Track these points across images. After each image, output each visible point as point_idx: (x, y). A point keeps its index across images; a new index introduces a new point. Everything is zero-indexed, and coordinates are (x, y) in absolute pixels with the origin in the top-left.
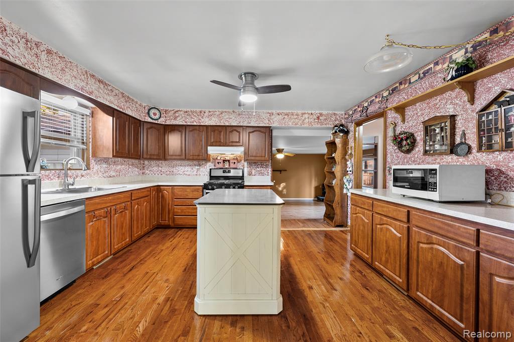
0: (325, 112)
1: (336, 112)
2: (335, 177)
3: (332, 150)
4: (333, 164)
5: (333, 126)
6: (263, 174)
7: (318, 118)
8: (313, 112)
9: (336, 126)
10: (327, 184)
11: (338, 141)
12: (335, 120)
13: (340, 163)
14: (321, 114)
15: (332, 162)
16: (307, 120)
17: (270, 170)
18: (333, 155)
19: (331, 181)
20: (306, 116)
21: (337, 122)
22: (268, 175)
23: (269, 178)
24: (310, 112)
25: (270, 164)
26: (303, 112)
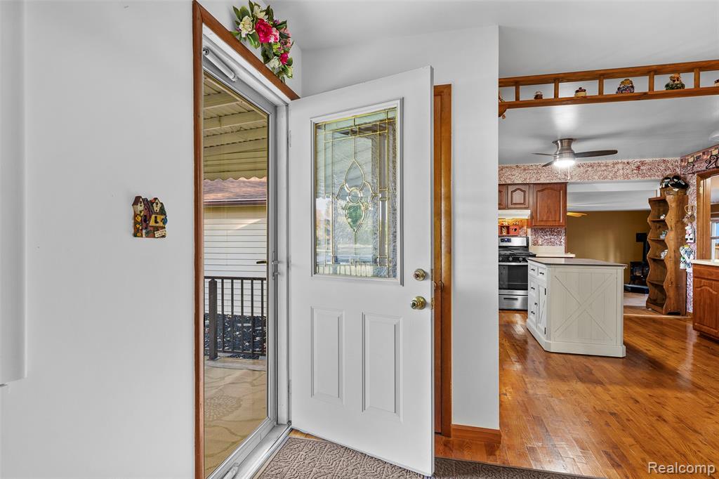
0: (648, 160)
1: (667, 159)
2: (666, 247)
3: (659, 210)
4: (661, 229)
5: (661, 178)
6: (553, 244)
7: (638, 168)
8: (630, 160)
9: (666, 178)
10: (652, 256)
11: (670, 198)
12: (665, 170)
13: (673, 229)
14: (643, 163)
15: (660, 227)
16: (621, 172)
17: (563, 238)
18: (662, 217)
19: (657, 254)
20: (620, 166)
21: (668, 173)
22: (560, 245)
23: (563, 248)
24: (626, 161)
25: (563, 231)
26: (615, 161)
